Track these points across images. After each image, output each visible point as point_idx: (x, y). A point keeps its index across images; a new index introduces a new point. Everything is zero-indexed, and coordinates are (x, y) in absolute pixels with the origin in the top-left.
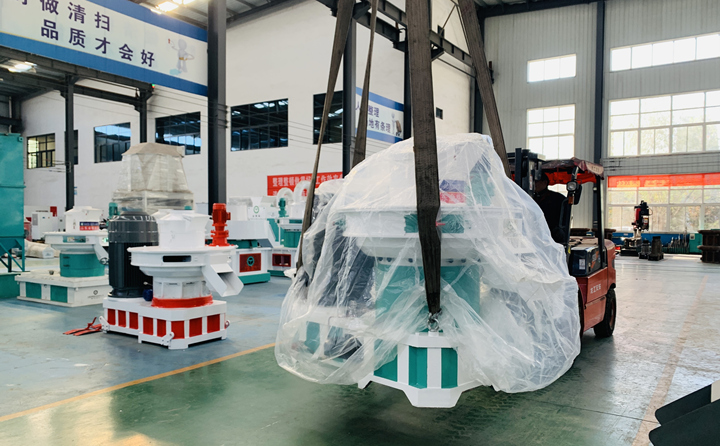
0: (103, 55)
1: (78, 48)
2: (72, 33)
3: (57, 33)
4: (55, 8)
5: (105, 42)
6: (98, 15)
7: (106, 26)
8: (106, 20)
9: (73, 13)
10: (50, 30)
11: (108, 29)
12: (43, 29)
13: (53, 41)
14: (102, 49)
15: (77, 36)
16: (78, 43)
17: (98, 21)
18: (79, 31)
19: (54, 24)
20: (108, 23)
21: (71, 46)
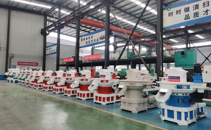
0: (207, 16)
1: (197, 18)
2: (194, 14)
3: (189, 17)
4: (188, 10)
5: (207, 11)
6: (204, 3)
7: (207, 5)
8: (207, 3)
9: (195, 8)
10: (187, 17)
11: (208, 6)
12: (185, 18)
13: (188, 20)
14: (206, 14)
15: (196, 14)
16: (197, 16)
17: (204, 5)
18: (196, 13)
19: (188, 15)
20: (208, 4)
21: (194, 19)
